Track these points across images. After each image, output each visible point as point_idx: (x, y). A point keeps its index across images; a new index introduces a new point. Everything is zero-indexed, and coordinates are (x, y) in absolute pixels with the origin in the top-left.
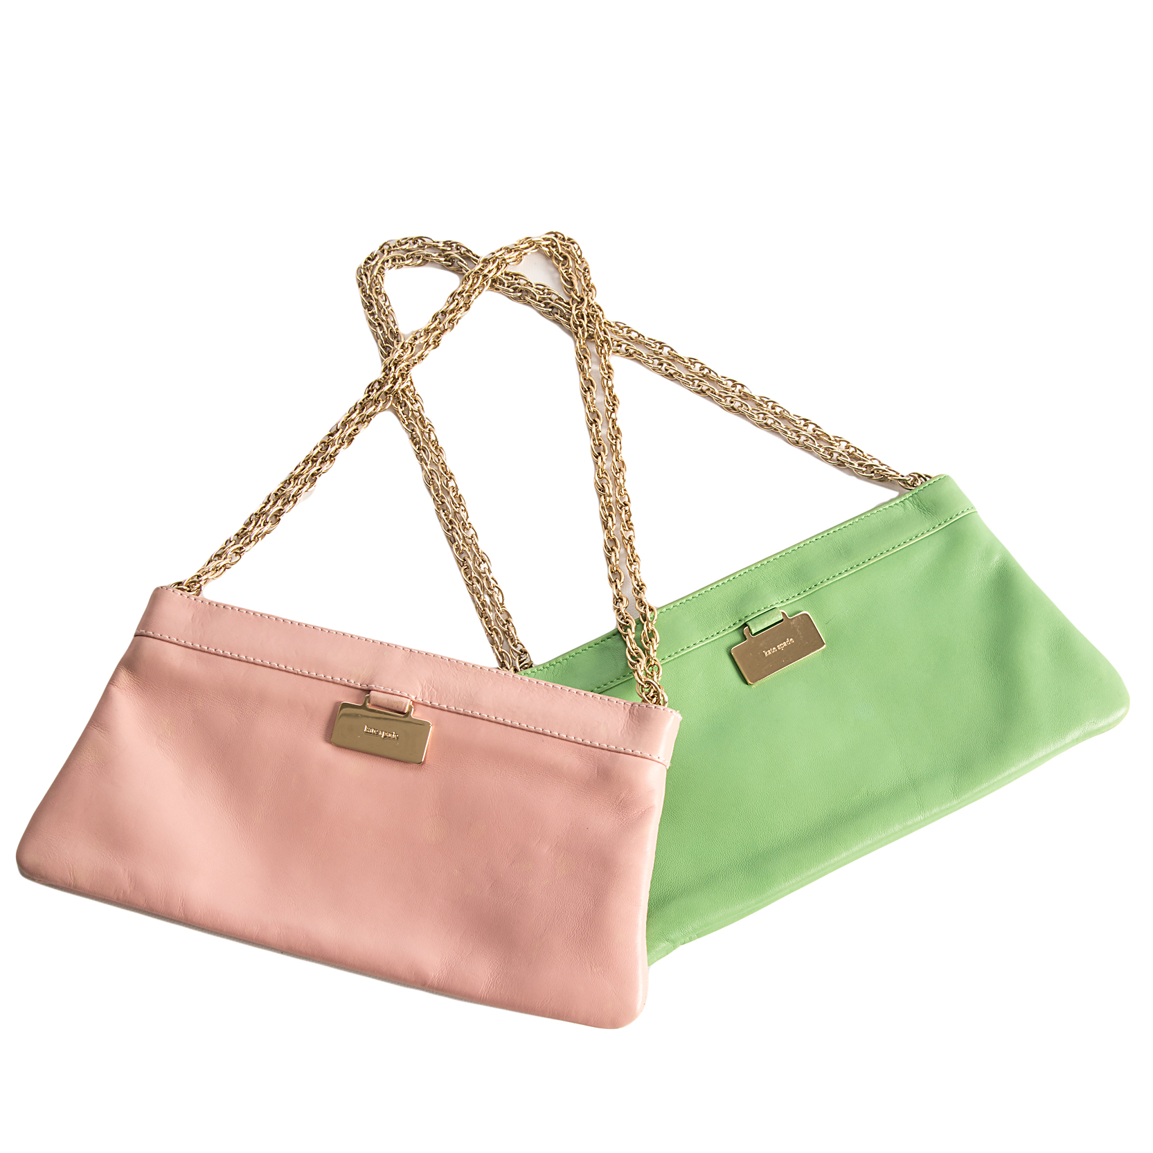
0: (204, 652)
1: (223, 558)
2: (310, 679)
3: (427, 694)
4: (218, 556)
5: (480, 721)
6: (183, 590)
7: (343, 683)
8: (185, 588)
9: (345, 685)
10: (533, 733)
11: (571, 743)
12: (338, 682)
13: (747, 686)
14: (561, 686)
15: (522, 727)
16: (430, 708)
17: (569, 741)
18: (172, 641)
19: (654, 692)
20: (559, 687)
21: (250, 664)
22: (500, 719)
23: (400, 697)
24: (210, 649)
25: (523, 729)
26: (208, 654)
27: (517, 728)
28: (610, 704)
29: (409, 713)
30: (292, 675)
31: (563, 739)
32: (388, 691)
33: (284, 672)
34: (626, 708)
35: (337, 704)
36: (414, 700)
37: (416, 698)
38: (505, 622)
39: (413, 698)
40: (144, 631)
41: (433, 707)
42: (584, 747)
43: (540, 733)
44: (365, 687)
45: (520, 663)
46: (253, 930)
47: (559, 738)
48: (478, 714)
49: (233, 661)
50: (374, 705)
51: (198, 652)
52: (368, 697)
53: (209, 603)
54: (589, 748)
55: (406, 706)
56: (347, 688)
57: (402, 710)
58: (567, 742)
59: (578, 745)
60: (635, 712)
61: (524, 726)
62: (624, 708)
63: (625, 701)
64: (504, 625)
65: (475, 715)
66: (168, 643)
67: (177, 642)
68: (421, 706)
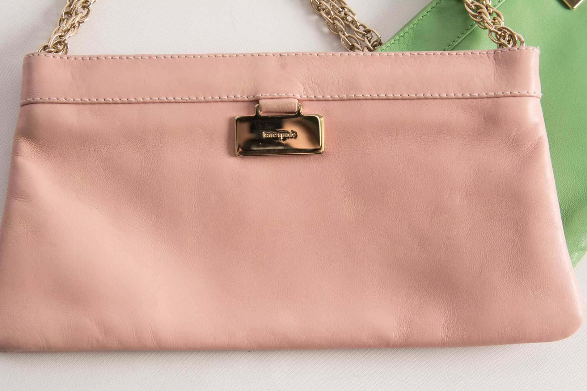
0: (94, 104)
1: (74, 14)
2: (199, 104)
3: (309, 90)
4: (69, 14)
5: (364, 101)
6: (51, 52)
7: (231, 100)
8: (53, 50)
9: (234, 101)
10: (415, 100)
11: (453, 100)
12: (226, 100)
13: (569, 11)
14: (426, 52)
15: (405, 98)
16: (315, 102)
17: (450, 99)
18: (61, 101)
19: (509, 35)
20: (424, 53)
21: (141, 105)
22: (383, 95)
23: (287, 99)
24: (100, 100)
25: (405, 99)
26: (99, 106)
27: (400, 99)
28: (474, 56)
29: (299, 111)
30: (182, 104)
31: (444, 99)
32: (274, 97)
33: (174, 104)
34: (490, 56)
35: (231, 120)
36: (299, 98)
37: (301, 96)
38: (341, 9)
39: (298, 96)
40: (31, 99)
41: (318, 100)
42: (465, 101)
43: (422, 99)
44: (252, 98)
45: (369, 41)
46: (223, 339)
47: (440, 99)
48: (361, 96)
49: (124, 105)
50: (265, 112)
51: (89, 106)
52: (258, 107)
53: (82, 59)
54: (470, 100)
55: (295, 105)
56: (235, 103)
57: (292, 110)
58: (449, 100)
59: (459, 100)
60: (500, 57)
61: (406, 95)
62: (489, 57)
63: (480, 51)
64: (340, 12)
65: (359, 98)
66: (58, 105)
67: (66, 101)
68: (307, 102)
